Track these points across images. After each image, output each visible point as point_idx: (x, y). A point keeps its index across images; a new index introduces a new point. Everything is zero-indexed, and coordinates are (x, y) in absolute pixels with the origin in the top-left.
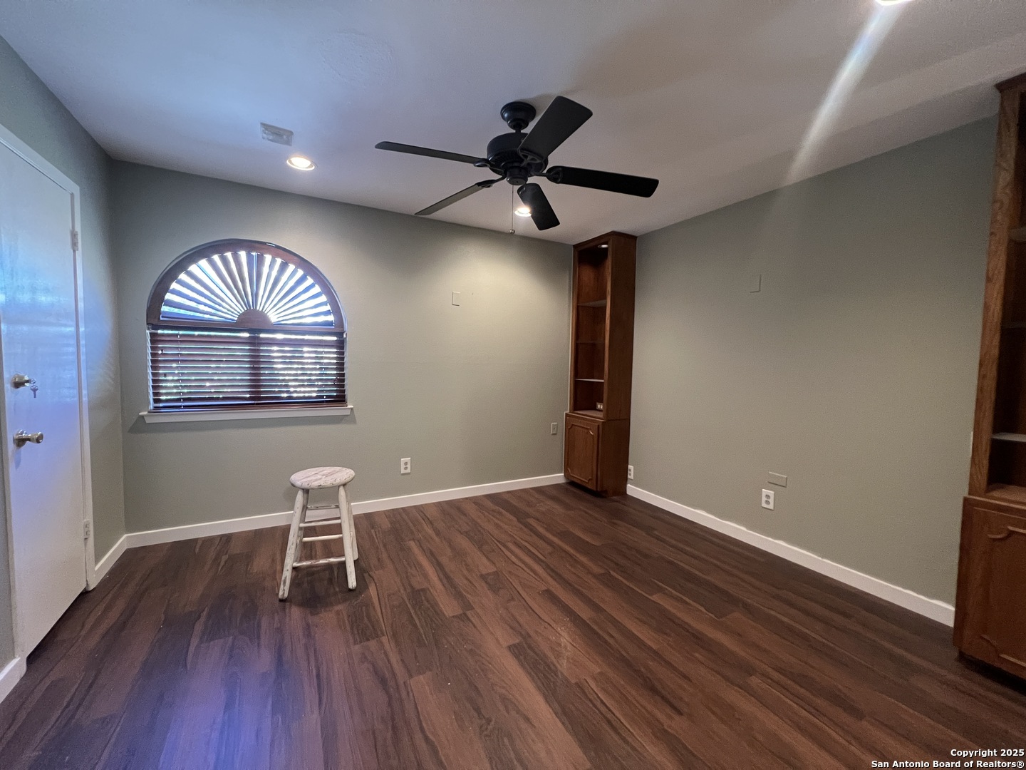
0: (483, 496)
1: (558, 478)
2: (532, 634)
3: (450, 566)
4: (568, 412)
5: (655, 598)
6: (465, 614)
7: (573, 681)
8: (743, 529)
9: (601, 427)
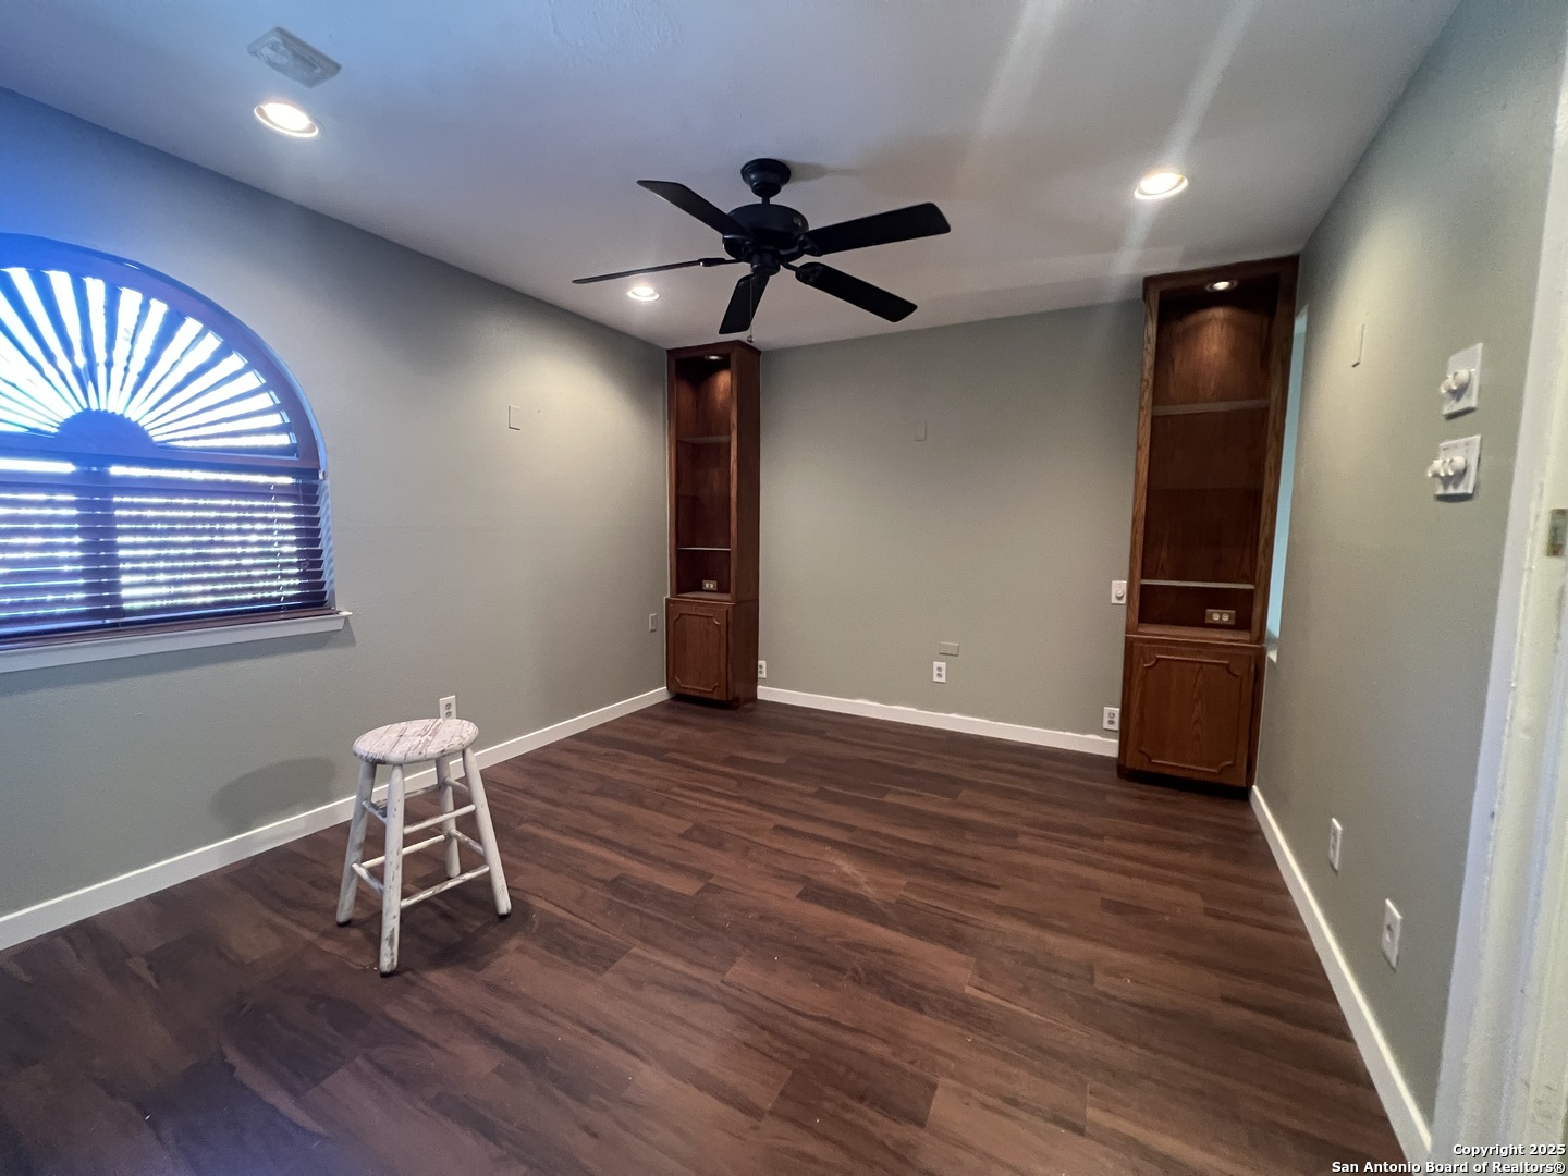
0: (571, 737)
1: (660, 694)
2: (809, 875)
3: (625, 838)
4: (668, 596)
5: (889, 798)
6: (708, 884)
7: (894, 901)
8: (914, 710)
9: (730, 612)
